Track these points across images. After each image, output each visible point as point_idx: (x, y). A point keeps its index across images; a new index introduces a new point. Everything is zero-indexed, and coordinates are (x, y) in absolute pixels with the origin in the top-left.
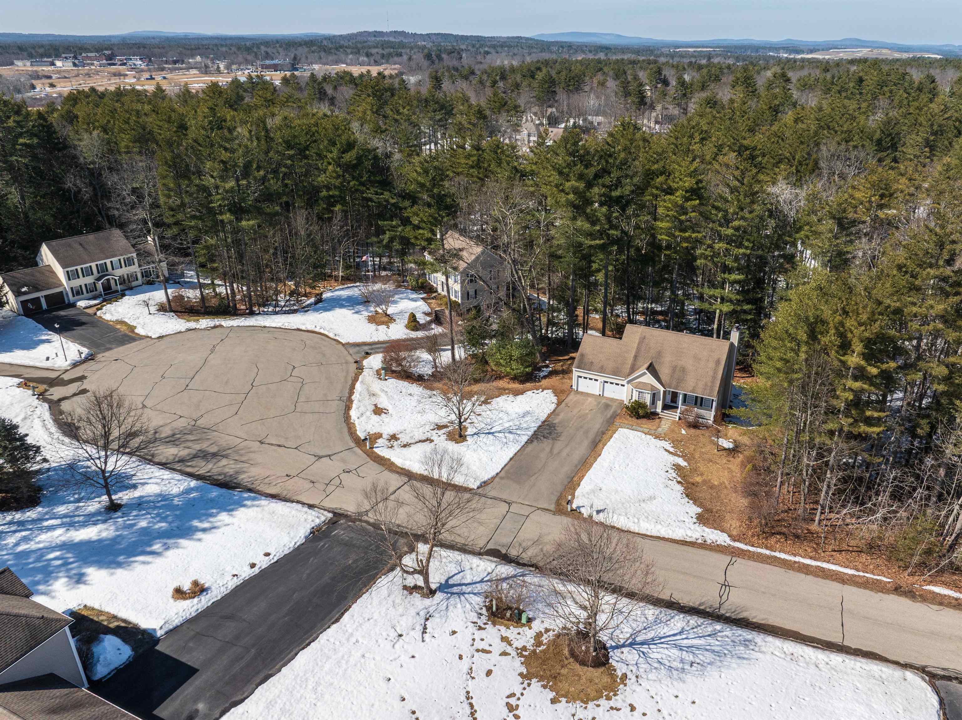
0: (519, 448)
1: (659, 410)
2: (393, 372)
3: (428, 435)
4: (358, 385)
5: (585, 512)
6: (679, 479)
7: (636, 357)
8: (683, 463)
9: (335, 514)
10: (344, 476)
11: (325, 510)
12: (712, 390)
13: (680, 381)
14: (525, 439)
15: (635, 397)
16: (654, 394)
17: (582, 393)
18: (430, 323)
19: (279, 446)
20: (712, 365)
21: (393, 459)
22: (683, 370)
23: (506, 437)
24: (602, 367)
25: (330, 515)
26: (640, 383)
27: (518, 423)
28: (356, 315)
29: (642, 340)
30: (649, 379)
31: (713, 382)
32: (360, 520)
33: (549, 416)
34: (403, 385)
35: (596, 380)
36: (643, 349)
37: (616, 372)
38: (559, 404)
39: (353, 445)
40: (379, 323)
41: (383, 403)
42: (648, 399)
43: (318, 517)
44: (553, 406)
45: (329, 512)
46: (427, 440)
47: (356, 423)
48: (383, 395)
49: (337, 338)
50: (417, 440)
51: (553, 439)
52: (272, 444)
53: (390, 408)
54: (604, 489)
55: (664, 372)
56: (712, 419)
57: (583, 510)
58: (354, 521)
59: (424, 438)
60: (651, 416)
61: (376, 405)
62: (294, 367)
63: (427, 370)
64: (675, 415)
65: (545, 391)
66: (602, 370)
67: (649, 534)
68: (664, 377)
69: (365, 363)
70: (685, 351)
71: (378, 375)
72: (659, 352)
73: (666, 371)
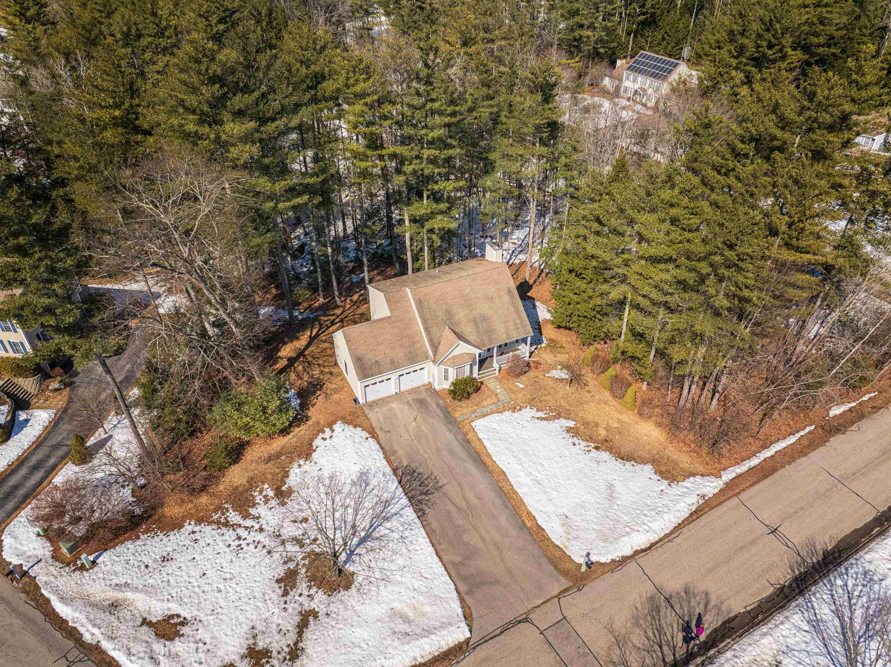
1: (476, 374)
6: (593, 445)
12: (524, 326)
13: (490, 332)
14: (411, 514)
15: (452, 376)
16: (471, 362)
17: (375, 403)
20: (506, 299)
22: (484, 318)
24: (392, 362)
30: (463, 348)
31: (519, 317)
35: (388, 379)
36: (428, 316)
38: (374, 435)
42: (466, 370)
44: (375, 444)
46: (305, 619)
48: (128, 593)
50: (293, 629)
51: (438, 489)
55: (468, 330)
56: (528, 355)
59: (298, 618)
61: (145, 623)
64: (492, 371)
66: (394, 364)
68: (472, 338)
69: (10, 558)
70: (473, 296)
71: (68, 565)
72: (447, 311)
73: (469, 329)
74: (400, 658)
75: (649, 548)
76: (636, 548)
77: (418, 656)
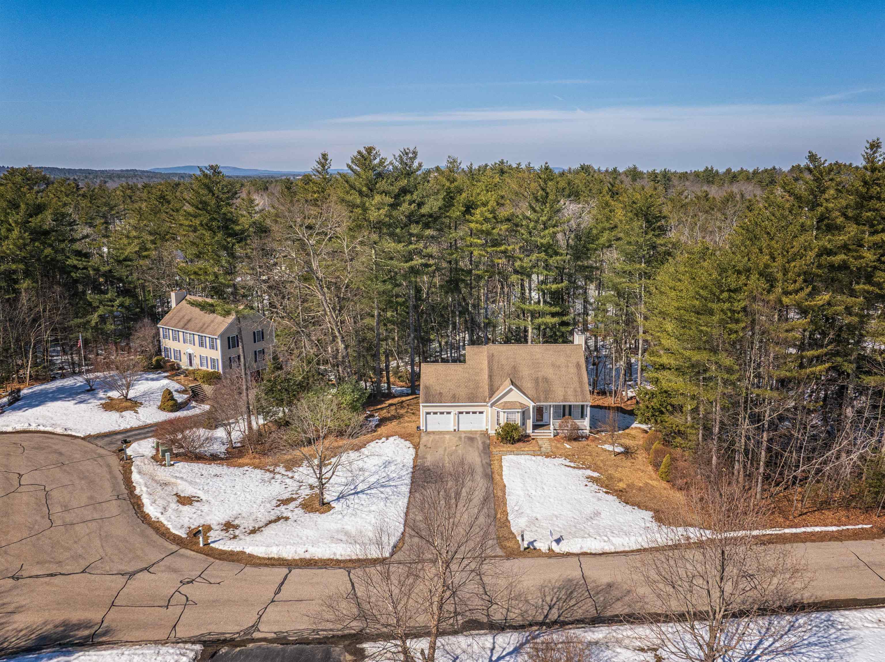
0: (406, 500)
1: (529, 431)
2: (177, 455)
3: (278, 512)
4: (135, 477)
5: (542, 546)
6: (604, 490)
7: (490, 377)
8: (596, 475)
9: (204, 643)
10: (184, 589)
11: (185, 642)
12: (583, 395)
13: (548, 394)
14: (405, 489)
15: (503, 420)
16: (523, 413)
17: (433, 433)
18: (189, 400)
19: (51, 575)
20: (573, 370)
21: (248, 550)
22: (546, 380)
23: (382, 493)
24: (453, 395)
25: (198, 647)
26: (506, 403)
27: (384, 475)
28: (82, 405)
29: (491, 358)
30: (516, 396)
31: (580, 388)
32: (253, 640)
33: (415, 459)
34: (197, 467)
35: (449, 413)
36: (495, 367)
37: (472, 398)
38: (416, 447)
39: (174, 547)
40: (121, 410)
41: (188, 490)
42: (517, 419)
43: (183, 655)
44: (412, 451)
45: (193, 643)
46: (278, 519)
47: (162, 519)
48: (179, 481)
49: (69, 432)
50: (264, 521)
51: (439, 482)
52: (37, 576)
53: (201, 494)
54: (538, 516)
56: (588, 428)
57: (537, 545)
58: (243, 643)
59: (273, 518)
60: (524, 438)
61: (177, 495)
62: (20, 476)
63: (219, 448)
64: (548, 433)
65: (391, 439)
66: (455, 399)
67: (627, 549)
68: (529, 393)
69: (129, 451)
70: (541, 361)
71: (157, 462)
72: (514, 367)
73: (529, 385)
74: (324, 549)
75: (600, 554)
76: (585, 550)
77: (338, 553)
